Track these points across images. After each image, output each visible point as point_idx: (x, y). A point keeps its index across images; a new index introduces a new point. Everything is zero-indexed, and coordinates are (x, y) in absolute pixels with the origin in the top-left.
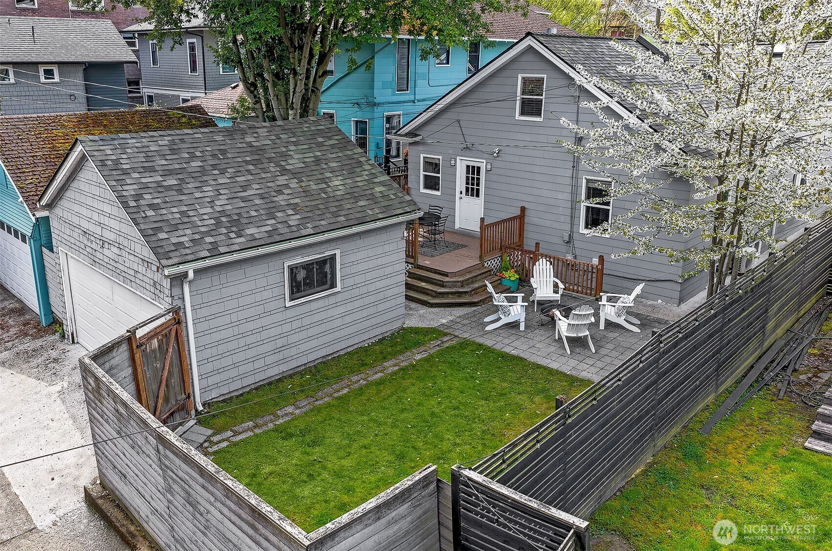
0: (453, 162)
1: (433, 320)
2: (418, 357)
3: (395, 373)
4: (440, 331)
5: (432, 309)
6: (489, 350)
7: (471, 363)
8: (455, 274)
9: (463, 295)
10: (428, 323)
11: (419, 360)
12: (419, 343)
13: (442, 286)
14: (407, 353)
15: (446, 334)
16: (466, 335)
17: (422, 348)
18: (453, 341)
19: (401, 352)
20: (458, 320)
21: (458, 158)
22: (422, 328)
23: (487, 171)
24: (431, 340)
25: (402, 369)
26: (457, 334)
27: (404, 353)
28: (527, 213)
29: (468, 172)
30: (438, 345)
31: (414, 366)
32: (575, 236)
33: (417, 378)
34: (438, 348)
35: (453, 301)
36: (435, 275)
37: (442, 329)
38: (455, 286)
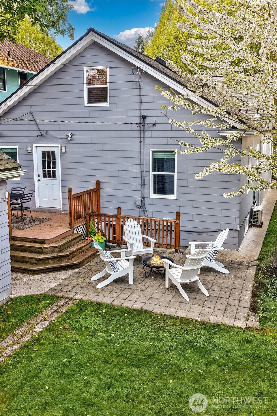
0: (29, 149)
1: (40, 286)
2: (39, 328)
3: (17, 354)
4: (52, 296)
5: (35, 276)
6: (110, 308)
7: (99, 324)
8: (51, 240)
9: (63, 259)
10: (36, 290)
11: (42, 332)
12: (34, 312)
13: (41, 253)
14: (24, 326)
15: (59, 298)
16: (80, 296)
17: (39, 318)
18: (69, 304)
19: (17, 326)
20: (66, 282)
21: (34, 145)
22: (31, 296)
23: (62, 153)
24: (45, 307)
25: (24, 347)
26: (70, 296)
27: (21, 326)
28: (102, 186)
29: (44, 157)
30: (55, 311)
31: (37, 340)
32: (147, 201)
33: (47, 354)
34: (56, 315)
35: (55, 265)
36: (31, 244)
37: (53, 294)
38: (53, 252)
